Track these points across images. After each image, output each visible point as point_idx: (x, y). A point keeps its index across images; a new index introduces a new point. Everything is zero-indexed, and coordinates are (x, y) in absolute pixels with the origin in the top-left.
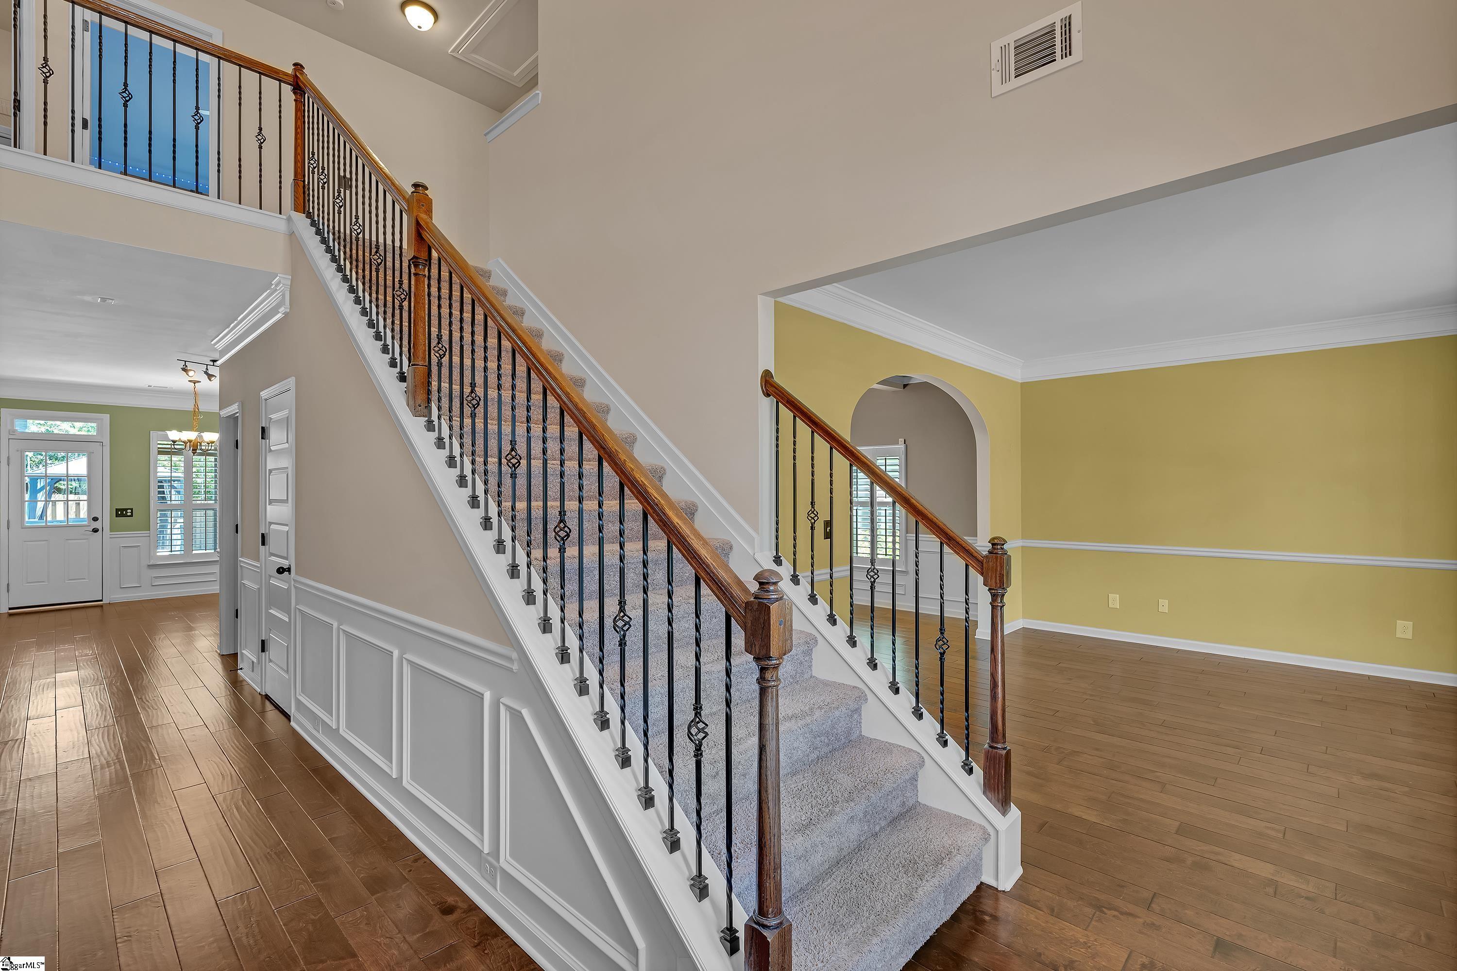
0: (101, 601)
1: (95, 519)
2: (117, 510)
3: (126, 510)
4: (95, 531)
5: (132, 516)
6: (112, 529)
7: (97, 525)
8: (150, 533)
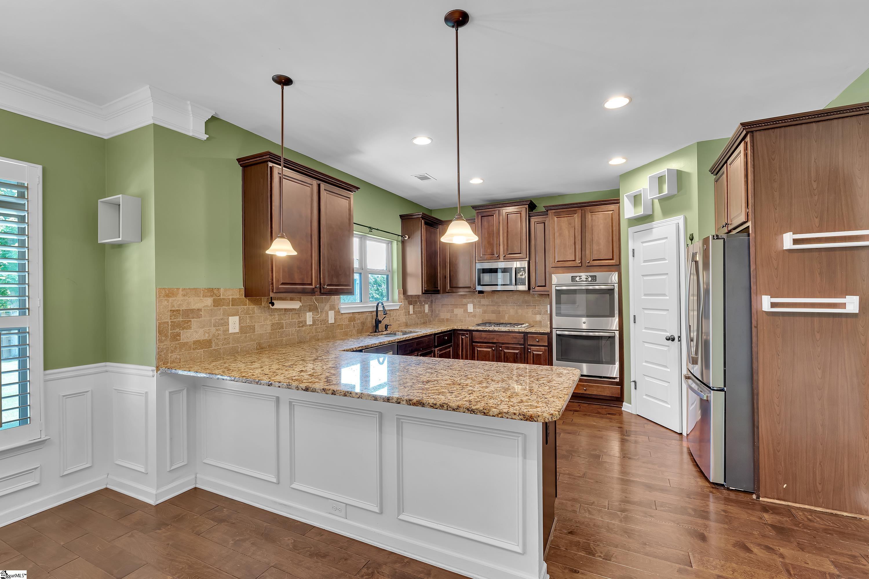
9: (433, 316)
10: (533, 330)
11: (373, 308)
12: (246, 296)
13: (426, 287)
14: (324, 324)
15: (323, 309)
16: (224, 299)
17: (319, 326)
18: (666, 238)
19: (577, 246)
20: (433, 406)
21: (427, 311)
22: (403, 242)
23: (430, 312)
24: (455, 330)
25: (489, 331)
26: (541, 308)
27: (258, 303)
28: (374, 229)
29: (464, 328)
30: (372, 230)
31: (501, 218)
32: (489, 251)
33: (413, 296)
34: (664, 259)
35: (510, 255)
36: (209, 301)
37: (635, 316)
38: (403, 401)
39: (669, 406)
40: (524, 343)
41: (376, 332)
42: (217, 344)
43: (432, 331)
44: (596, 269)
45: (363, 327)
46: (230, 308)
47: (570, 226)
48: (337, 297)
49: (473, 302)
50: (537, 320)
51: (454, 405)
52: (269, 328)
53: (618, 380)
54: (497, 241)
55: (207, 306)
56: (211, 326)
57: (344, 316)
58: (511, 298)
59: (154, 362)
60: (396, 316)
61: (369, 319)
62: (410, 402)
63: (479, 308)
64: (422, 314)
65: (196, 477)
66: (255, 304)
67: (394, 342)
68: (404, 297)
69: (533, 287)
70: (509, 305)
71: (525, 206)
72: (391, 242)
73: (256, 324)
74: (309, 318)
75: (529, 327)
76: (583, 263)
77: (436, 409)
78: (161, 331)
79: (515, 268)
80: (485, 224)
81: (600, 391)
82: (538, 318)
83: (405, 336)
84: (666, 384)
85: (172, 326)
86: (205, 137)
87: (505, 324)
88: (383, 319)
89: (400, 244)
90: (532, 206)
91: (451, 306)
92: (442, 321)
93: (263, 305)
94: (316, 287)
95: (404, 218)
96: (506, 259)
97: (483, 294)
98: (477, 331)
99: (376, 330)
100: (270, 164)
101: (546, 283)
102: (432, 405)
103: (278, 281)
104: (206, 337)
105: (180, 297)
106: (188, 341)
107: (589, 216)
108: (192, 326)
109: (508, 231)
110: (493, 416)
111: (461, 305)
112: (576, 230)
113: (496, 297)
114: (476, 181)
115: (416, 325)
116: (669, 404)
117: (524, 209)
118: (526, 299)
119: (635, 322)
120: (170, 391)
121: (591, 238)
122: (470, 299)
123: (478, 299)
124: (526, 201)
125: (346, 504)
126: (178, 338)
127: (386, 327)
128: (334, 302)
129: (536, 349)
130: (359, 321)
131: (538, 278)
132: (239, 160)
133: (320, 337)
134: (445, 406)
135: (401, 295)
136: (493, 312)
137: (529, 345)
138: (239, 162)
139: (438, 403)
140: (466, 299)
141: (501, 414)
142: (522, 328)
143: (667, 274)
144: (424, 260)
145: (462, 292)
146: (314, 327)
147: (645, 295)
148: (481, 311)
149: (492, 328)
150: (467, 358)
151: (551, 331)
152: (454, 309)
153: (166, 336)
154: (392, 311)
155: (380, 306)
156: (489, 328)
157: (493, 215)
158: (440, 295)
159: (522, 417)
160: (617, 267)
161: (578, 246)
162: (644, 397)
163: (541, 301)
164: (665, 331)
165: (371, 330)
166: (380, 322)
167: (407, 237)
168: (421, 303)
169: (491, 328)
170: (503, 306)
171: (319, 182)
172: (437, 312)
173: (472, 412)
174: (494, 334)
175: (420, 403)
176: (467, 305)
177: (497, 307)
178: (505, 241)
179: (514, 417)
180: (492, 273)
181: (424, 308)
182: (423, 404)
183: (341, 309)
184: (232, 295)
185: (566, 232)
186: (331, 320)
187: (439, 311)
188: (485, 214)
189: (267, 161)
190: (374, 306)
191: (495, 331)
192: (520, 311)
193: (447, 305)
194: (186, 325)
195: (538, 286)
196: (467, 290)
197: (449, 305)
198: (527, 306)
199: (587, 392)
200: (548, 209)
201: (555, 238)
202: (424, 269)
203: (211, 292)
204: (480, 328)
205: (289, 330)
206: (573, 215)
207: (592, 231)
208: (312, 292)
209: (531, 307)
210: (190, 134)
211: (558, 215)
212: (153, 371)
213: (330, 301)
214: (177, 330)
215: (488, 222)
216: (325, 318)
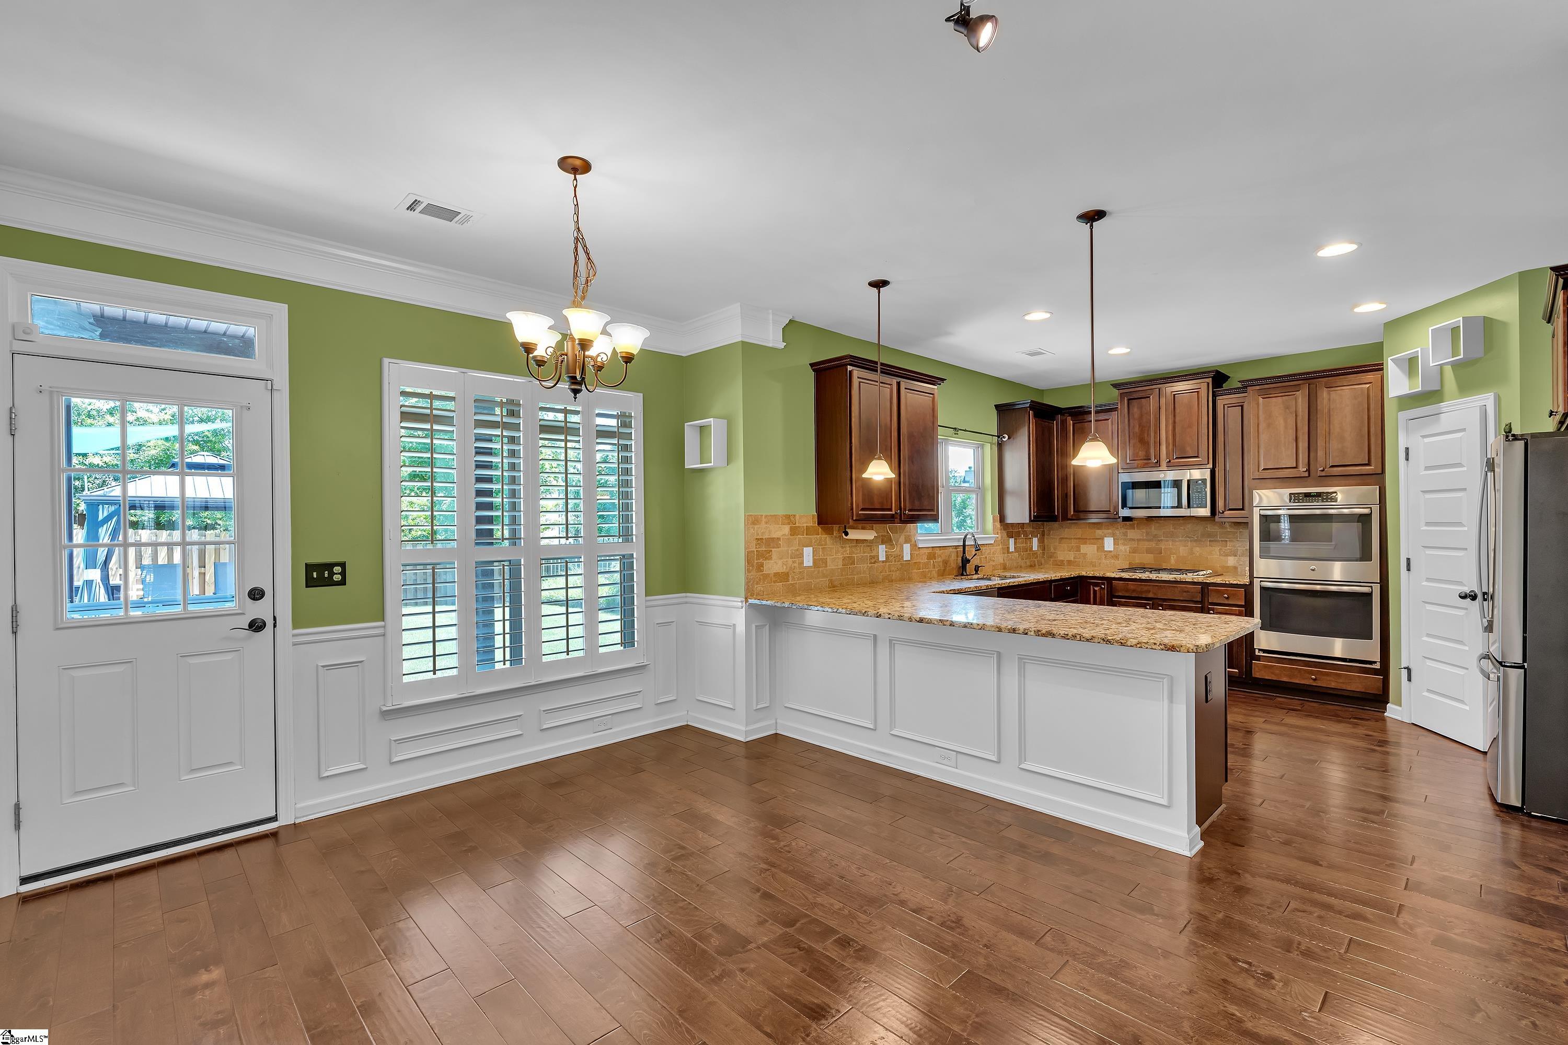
0: (274, 819)
1: (256, 594)
2: (309, 568)
3: (330, 566)
4: (256, 626)
5: (343, 582)
6: (297, 623)
7: (261, 610)
8: (384, 627)
9: (1045, 556)
10: (1218, 580)
11: (959, 541)
12: (819, 524)
13: (1035, 511)
14: (898, 561)
15: (898, 541)
16: (799, 527)
17: (893, 563)
18: (1464, 430)
19: (1300, 445)
20: (1065, 637)
21: (1035, 548)
22: (1000, 446)
23: (1040, 550)
24: (1083, 577)
25: (1140, 580)
26: (1237, 546)
27: (829, 532)
28: (960, 430)
29: (1098, 574)
30: (958, 433)
31: (1163, 401)
32: (1142, 454)
33: (1015, 525)
34: (1459, 465)
35: (1181, 459)
36: (786, 529)
37: (1408, 560)
38: (1031, 631)
39: (1467, 708)
40: (1202, 599)
41: (962, 575)
42: (793, 579)
43: (1046, 576)
44: (1335, 480)
45: (945, 567)
46: (804, 537)
47: (1287, 410)
48: (913, 526)
49: (1113, 535)
50: (1229, 565)
51: (1088, 636)
52: (840, 563)
53: (1377, 666)
54: (1155, 437)
55: (784, 535)
56: (788, 558)
57: (922, 551)
58: (1182, 528)
59: (743, 593)
60: (989, 554)
61: (953, 557)
62: (1038, 633)
63: (1124, 545)
64: (1028, 552)
65: (776, 723)
66: (827, 533)
67: (994, 588)
68: (1001, 525)
69: (1221, 512)
70: (1177, 540)
71: (1207, 380)
72: (982, 446)
73: (828, 557)
74: (882, 551)
75: (1210, 576)
76: (1311, 472)
77: (1068, 639)
78: (749, 561)
79: (1189, 481)
80: (1135, 410)
81: (1341, 683)
82: (1231, 561)
83: (1003, 581)
84: (1461, 672)
85: (757, 555)
86: (782, 345)
87: (1171, 571)
88: (972, 558)
89: (995, 448)
90: (1218, 378)
91: (1075, 540)
92: (1060, 564)
93: (834, 534)
94: (896, 513)
95: (1003, 410)
96: (1171, 466)
97: (1132, 521)
98: (1121, 579)
99: (963, 573)
100: (849, 368)
101: (1244, 504)
102: (1063, 635)
103: (857, 506)
104: (784, 570)
105: (763, 525)
106: (769, 572)
107: (1324, 395)
108: (773, 556)
109: (1174, 422)
110: (1131, 646)
111: (1093, 539)
112: (1298, 418)
113: (1154, 528)
114: (1119, 350)
115: (1019, 568)
116: (1466, 704)
117: (1203, 386)
118: (1209, 530)
119: (1409, 570)
120: (757, 624)
121: (1327, 430)
122: (1108, 529)
123: (1123, 530)
124: (1209, 372)
125: (957, 752)
126: (762, 568)
127: (977, 569)
128: (910, 533)
129: (1224, 610)
130: (940, 559)
131: (1229, 495)
132: (812, 365)
133: (894, 578)
134: (1078, 637)
135: (996, 523)
136: (1149, 551)
137: (1210, 603)
138: (811, 367)
139: (1070, 634)
140: (1102, 529)
141: (1139, 645)
142: (1199, 577)
143: (1465, 489)
144: (1033, 470)
145: (1094, 519)
146: (888, 564)
147: (1428, 524)
148: (1128, 549)
149: (1146, 576)
150: (1102, 603)
151: (1251, 583)
152: (1081, 545)
153: (753, 566)
154: (985, 546)
155: (969, 538)
156: (1140, 576)
157: (1149, 397)
158: (1058, 523)
159: (1163, 647)
160: (1377, 477)
161: (1303, 445)
162: (1426, 694)
163: (1237, 533)
164: (1460, 583)
165: (955, 572)
166: (968, 561)
167: (1007, 437)
168: (1026, 535)
169: (1144, 576)
170: (1167, 541)
171: (899, 379)
172: (1052, 550)
173: (1108, 643)
174: (1149, 585)
175: (1050, 634)
176: (1103, 539)
177: (1155, 542)
178: (1170, 437)
179: (1154, 647)
180: (1150, 488)
181: (1031, 543)
182: (1053, 634)
183: (919, 542)
184: (807, 523)
185: (1280, 422)
186: (907, 557)
187: (1055, 549)
188: (1135, 396)
189: (847, 365)
190: (961, 538)
191: (1151, 581)
192: (1197, 550)
193: (1070, 539)
194: (766, 555)
195: (1230, 510)
196: (1104, 515)
197: (1072, 538)
198: (1210, 541)
199: (1319, 684)
200: (1246, 386)
201: (1261, 430)
202: (1033, 484)
203: (789, 519)
204: (1125, 575)
205: (860, 567)
206: (1295, 393)
207: (1330, 418)
208: (891, 519)
209: (1219, 544)
210: (770, 345)
211: (1266, 395)
212: (742, 602)
213: (905, 531)
214: (761, 560)
215: (1141, 408)
216: (899, 553)
